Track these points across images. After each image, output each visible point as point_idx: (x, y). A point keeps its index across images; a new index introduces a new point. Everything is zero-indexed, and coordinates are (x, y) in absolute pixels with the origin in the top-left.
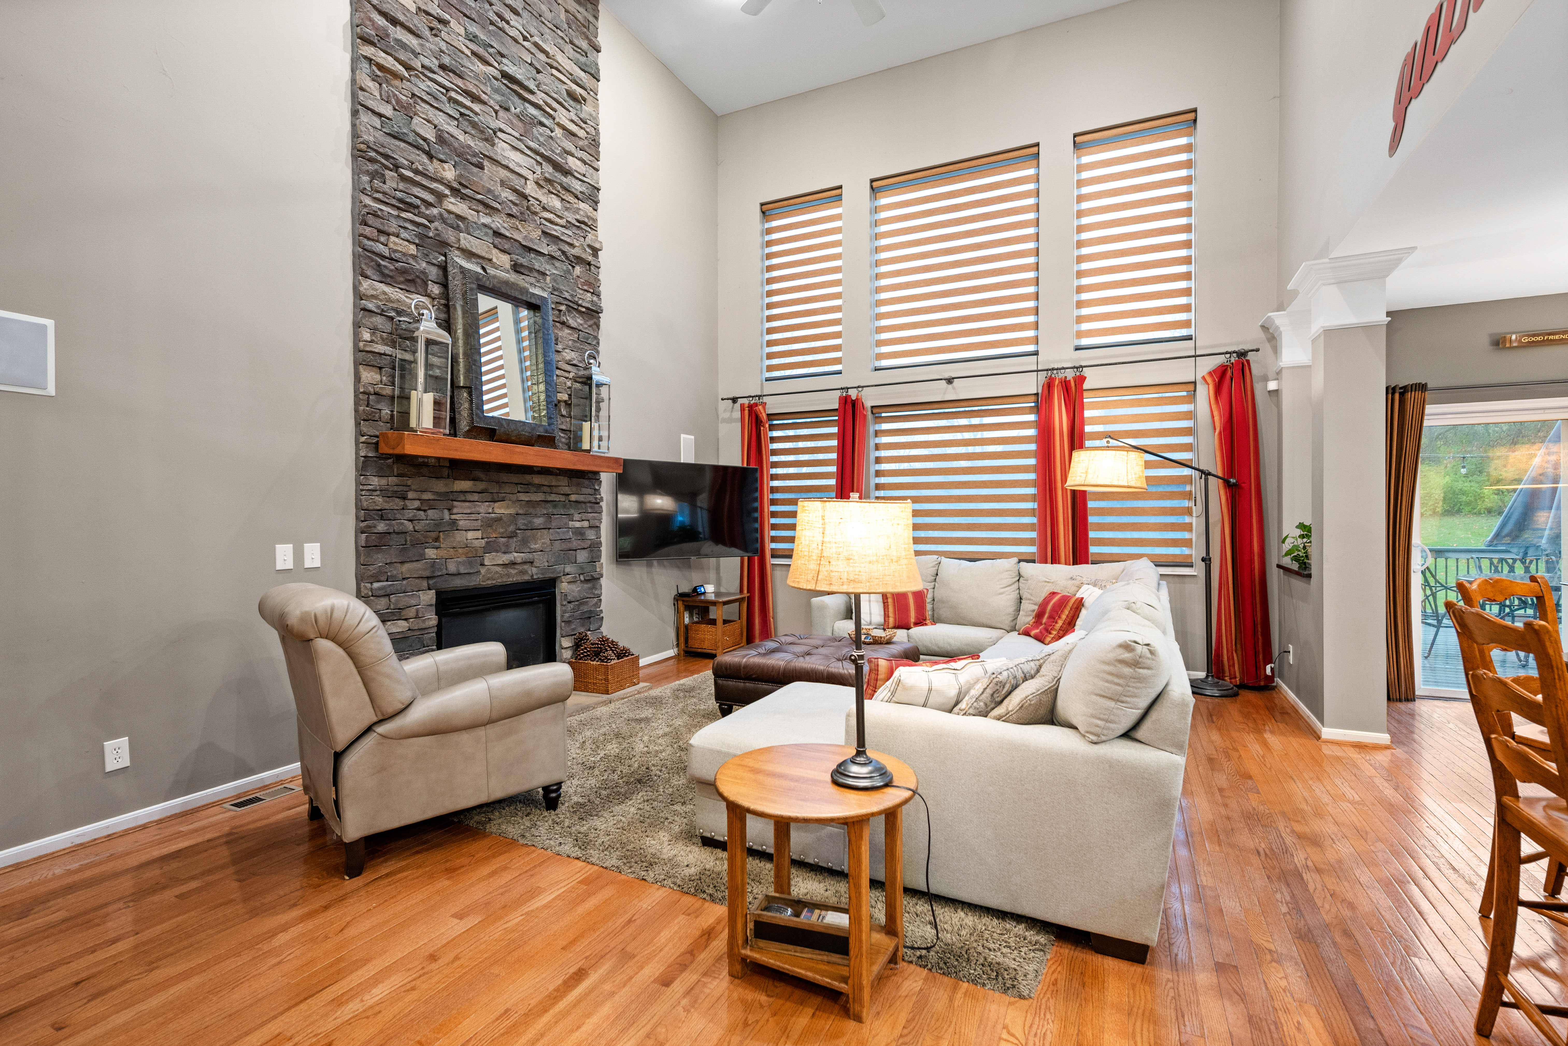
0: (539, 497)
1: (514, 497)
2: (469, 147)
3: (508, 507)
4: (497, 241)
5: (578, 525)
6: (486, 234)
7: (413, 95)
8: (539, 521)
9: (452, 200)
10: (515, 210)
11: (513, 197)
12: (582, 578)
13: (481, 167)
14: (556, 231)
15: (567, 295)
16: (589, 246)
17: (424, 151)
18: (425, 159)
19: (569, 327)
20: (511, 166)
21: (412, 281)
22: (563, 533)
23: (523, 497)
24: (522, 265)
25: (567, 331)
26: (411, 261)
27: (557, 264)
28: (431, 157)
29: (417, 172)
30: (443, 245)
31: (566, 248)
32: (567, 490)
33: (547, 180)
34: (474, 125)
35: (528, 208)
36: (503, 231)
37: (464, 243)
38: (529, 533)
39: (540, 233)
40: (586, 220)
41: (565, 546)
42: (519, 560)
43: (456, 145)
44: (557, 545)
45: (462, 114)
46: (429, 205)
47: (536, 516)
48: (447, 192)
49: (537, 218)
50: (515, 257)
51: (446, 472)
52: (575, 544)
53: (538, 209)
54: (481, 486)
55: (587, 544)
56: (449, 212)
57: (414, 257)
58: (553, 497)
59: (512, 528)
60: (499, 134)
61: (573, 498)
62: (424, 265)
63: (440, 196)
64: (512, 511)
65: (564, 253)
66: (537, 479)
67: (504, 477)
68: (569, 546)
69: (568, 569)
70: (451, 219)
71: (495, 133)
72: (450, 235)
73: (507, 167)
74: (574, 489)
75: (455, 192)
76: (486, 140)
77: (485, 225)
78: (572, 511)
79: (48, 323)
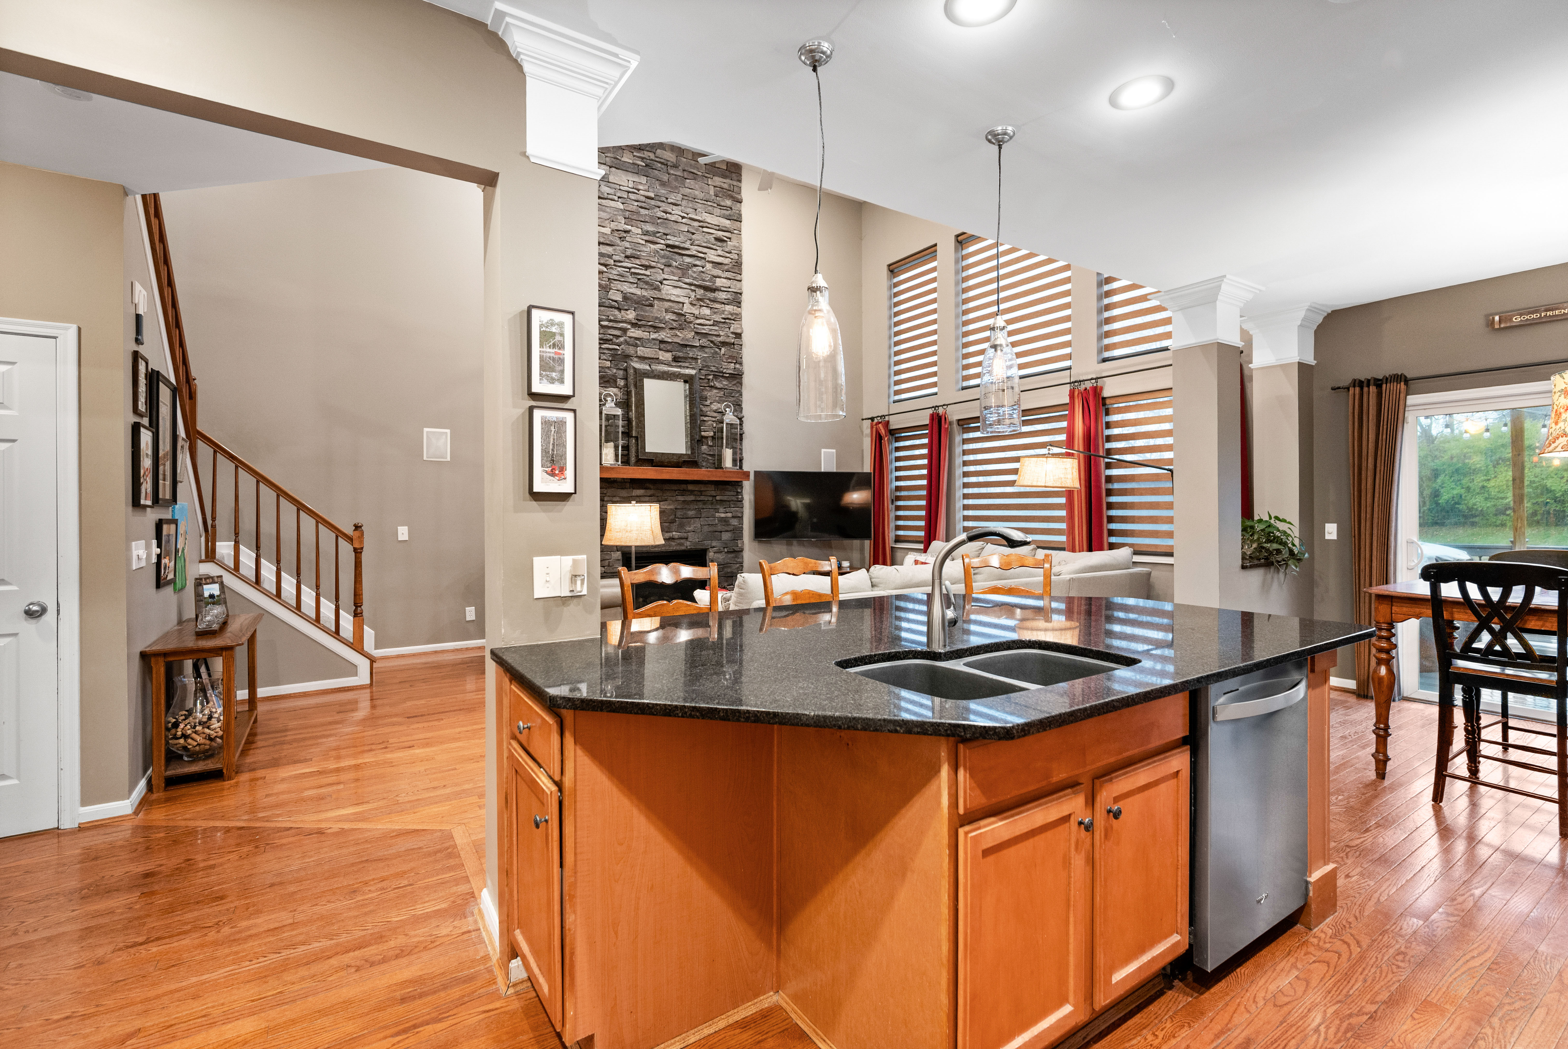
0: (692, 498)
1: (674, 499)
2: (644, 296)
3: (669, 505)
4: (662, 346)
5: (723, 515)
6: (655, 344)
7: (609, 279)
8: (691, 513)
9: (633, 330)
10: (675, 324)
11: (674, 317)
12: (726, 550)
13: (651, 305)
14: (705, 330)
15: (713, 369)
16: (732, 333)
17: (615, 308)
18: (616, 312)
19: (716, 388)
20: (672, 299)
21: (608, 381)
22: (710, 521)
23: (680, 498)
24: (679, 357)
25: (715, 391)
26: (607, 370)
27: (707, 350)
28: (619, 309)
29: (610, 321)
30: (627, 357)
31: (714, 339)
32: (713, 493)
33: (699, 300)
34: (647, 283)
35: (685, 321)
36: (666, 339)
37: (640, 353)
38: (685, 520)
39: (693, 333)
40: (730, 316)
41: (711, 529)
42: (676, 537)
43: (635, 298)
44: (706, 529)
45: (639, 279)
46: (617, 337)
47: (689, 509)
48: (629, 327)
49: (692, 325)
50: (674, 353)
51: (628, 485)
52: (719, 528)
53: (692, 319)
54: (649, 492)
55: (731, 528)
56: (630, 337)
57: (608, 368)
58: (702, 498)
59: (672, 517)
60: (665, 282)
61: (718, 498)
62: (615, 371)
63: (625, 331)
64: (672, 507)
65: (712, 342)
66: (690, 487)
67: (667, 487)
68: (715, 529)
69: (714, 544)
70: (632, 341)
71: (661, 283)
72: (631, 350)
73: (670, 301)
74: (718, 492)
75: (634, 325)
76: (655, 289)
77: (653, 339)
78: (718, 507)
79: (448, 431)
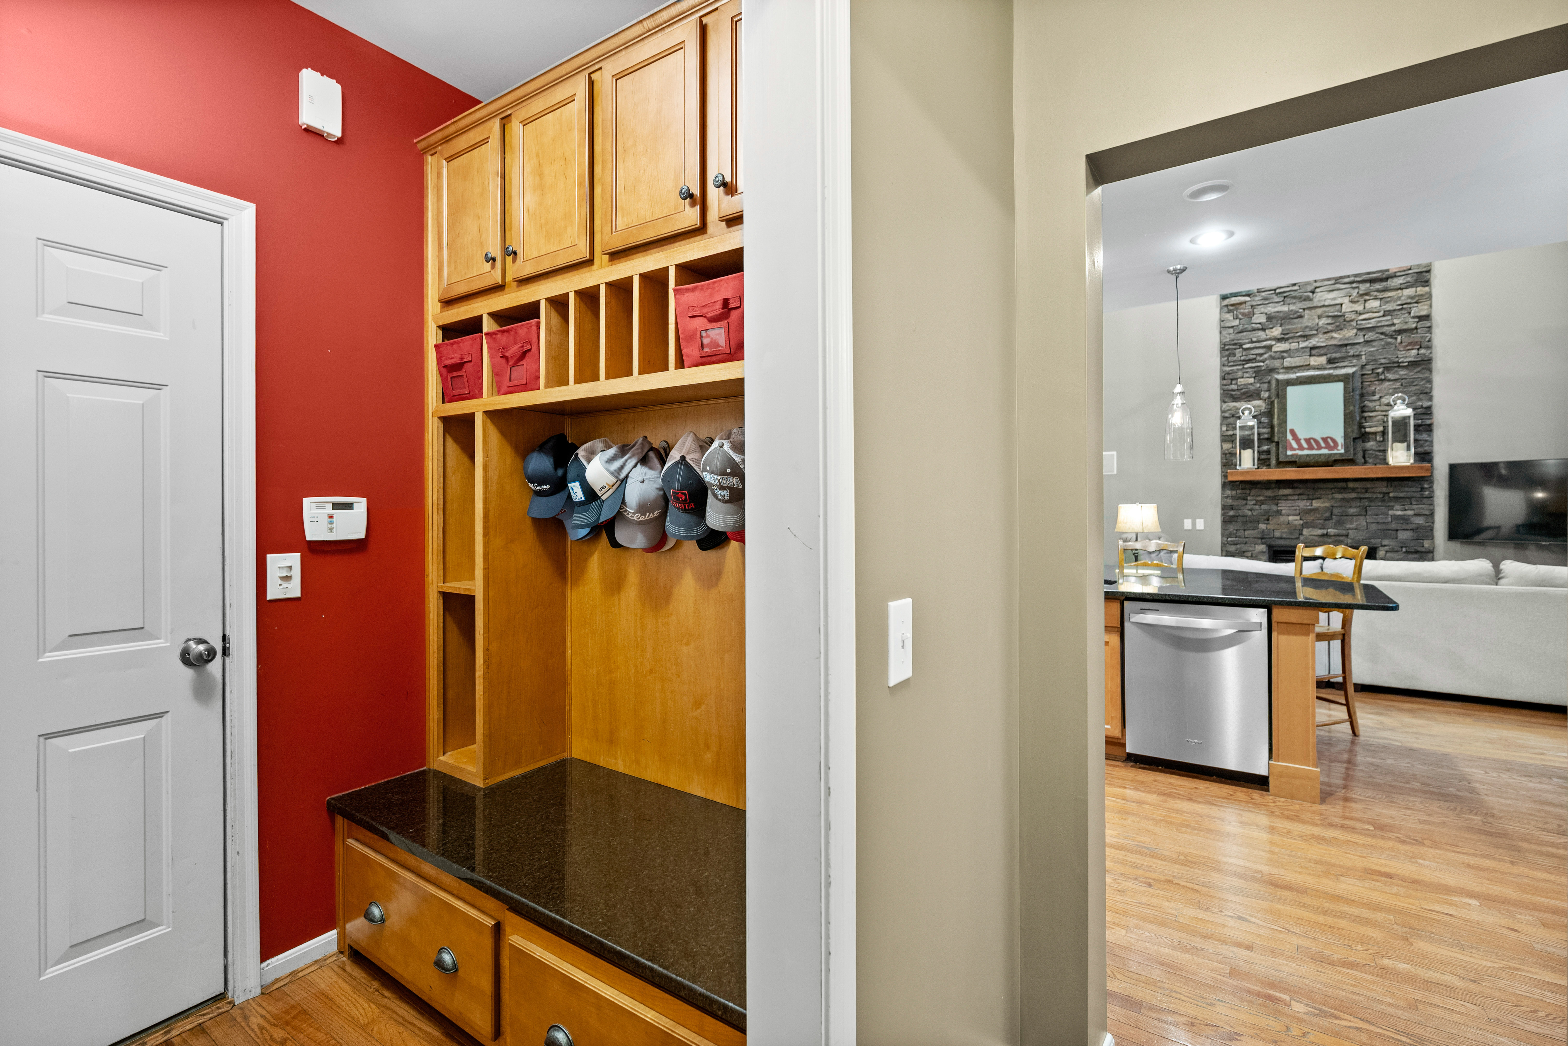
0: (1353, 495)
1: (1330, 497)
2: (1292, 310)
3: (1323, 502)
4: (1314, 352)
5: (1399, 513)
6: (1304, 352)
7: (1252, 306)
8: (1352, 511)
9: (1278, 345)
10: (1330, 327)
11: (1329, 321)
12: (1404, 550)
13: (1301, 317)
14: (1372, 324)
15: (1383, 361)
16: (1414, 317)
17: (1258, 329)
18: (1261, 333)
19: (1389, 380)
20: (1326, 303)
21: (1251, 396)
22: (1380, 518)
23: (1337, 496)
24: (1335, 358)
25: (1387, 384)
26: (1250, 386)
27: (1374, 344)
28: (1263, 330)
29: (1252, 342)
30: (1272, 370)
31: (1385, 329)
32: (1384, 490)
33: (1362, 295)
34: (1294, 297)
35: (1345, 320)
36: (1319, 345)
37: (1286, 364)
38: (1344, 518)
39: (1355, 331)
40: (1409, 301)
41: (1380, 527)
42: (1332, 534)
43: (1281, 315)
44: (1374, 527)
45: (1285, 297)
46: (1261, 355)
47: (1351, 507)
48: (1274, 343)
49: (1354, 323)
50: (1329, 356)
51: (1273, 486)
52: (1394, 526)
53: (1353, 316)
54: (1298, 491)
55: (1413, 526)
56: (1276, 352)
57: (1251, 384)
58: (1367, 495)
59: (1328, 514)
60: (1317, 290)
61: (1391, 495)
62: (1258, 385)
63: (1269, 348)
64: (1327, 505)
65: (1382, 334)
66: (1351, 485)
67: (1317, 485)
68: (1387, 527)
69: (1385, 542)
70: (1278, 355)
71: (1313, 292)
72: (1277, 363)
73: (1324, 306)
74: (1391, 489)
75: (1279, 340)
76: (1305, 300)
77: (1303, 348)
78: (1392, 504)
79: (1115, 453)
